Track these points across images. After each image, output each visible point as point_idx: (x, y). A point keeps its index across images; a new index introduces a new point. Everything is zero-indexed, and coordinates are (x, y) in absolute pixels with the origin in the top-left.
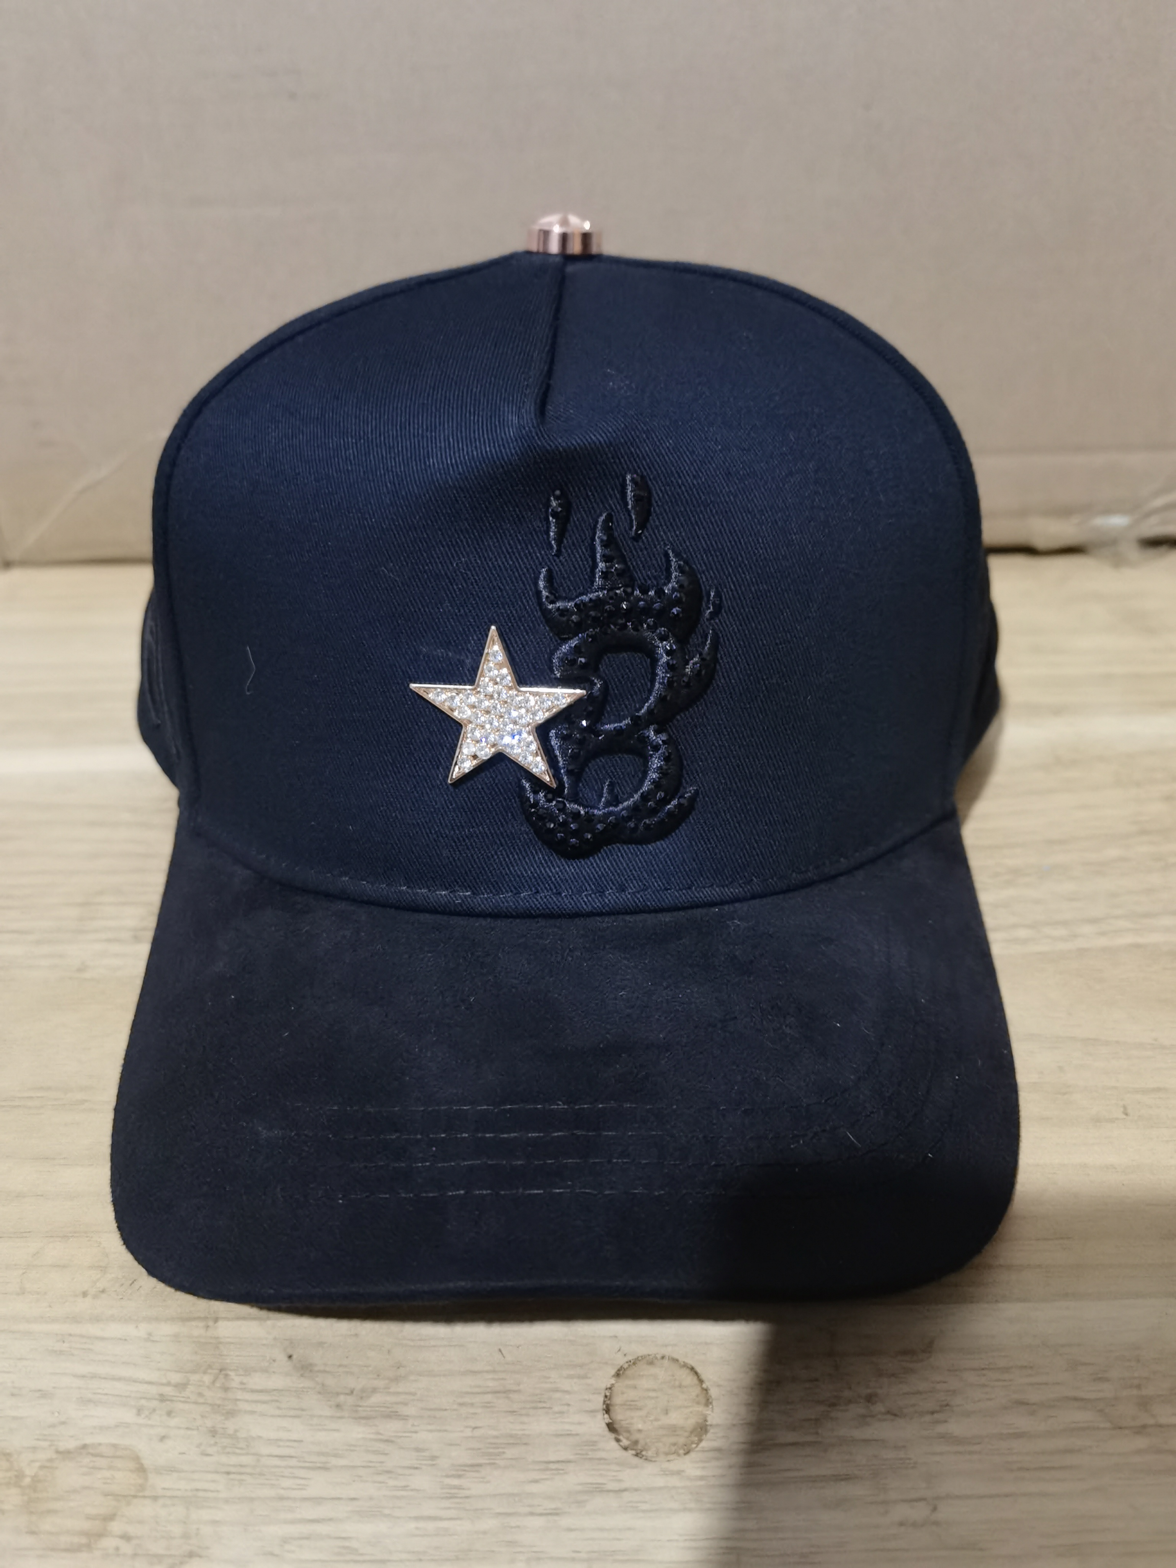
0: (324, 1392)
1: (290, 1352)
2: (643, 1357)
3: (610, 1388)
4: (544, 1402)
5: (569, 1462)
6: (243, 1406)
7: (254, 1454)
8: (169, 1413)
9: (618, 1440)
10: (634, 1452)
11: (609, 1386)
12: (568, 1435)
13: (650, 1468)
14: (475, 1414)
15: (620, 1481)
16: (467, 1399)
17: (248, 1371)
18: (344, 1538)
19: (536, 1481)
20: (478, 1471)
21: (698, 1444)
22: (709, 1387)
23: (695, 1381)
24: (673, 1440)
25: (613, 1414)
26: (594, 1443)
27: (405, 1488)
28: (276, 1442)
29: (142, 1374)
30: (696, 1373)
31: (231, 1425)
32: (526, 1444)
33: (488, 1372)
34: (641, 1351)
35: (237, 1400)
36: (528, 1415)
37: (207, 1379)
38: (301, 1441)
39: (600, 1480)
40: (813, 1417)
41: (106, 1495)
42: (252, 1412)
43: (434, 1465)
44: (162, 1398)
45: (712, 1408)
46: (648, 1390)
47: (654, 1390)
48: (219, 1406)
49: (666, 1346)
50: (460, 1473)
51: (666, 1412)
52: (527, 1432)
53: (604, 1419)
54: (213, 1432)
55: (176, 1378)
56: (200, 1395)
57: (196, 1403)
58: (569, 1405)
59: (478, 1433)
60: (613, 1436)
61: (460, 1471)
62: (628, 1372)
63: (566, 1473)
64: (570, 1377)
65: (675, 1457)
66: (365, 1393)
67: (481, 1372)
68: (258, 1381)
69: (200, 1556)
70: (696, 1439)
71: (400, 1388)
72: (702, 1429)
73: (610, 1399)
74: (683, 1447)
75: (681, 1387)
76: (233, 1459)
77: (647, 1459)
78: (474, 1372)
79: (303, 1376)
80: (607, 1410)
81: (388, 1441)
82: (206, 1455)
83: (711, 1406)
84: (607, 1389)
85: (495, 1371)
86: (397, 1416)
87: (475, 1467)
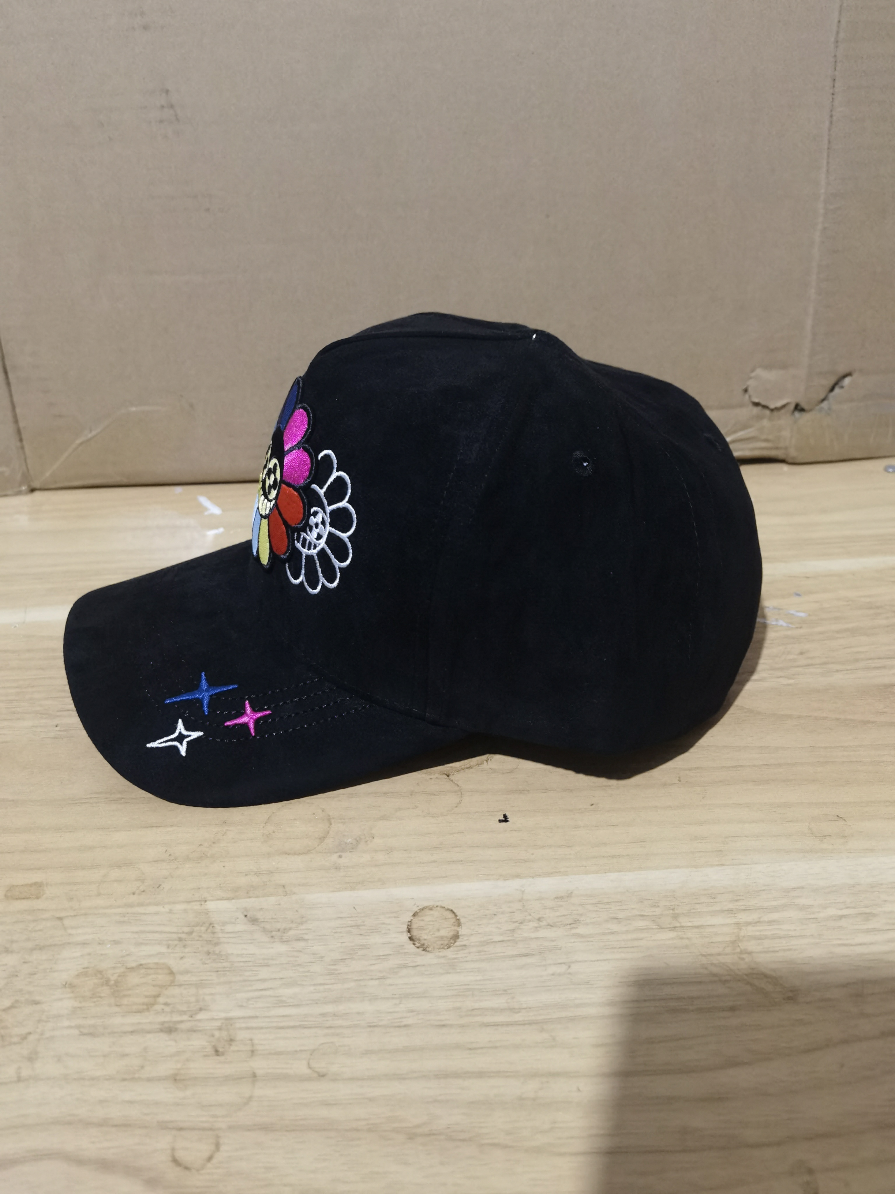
0: (265, 931)
1: (245, 915)
2: (427, 907)
3: (410, 922)
4: (378, 929)
5: (390, 955)
6: (222, 940)
7: (230, 962)
8: (184, 946)
9: (414, 944)
10: (422, 949)
11: (410, 920)
12: (390, 943)
13: (430, 955)
14: (342, 936)
15: (416, 962)
16: (339, 930)
17: (224, 923)
18: (279, 996)
19: (374, 965)
20: (345, 962)
21: (454, 944)
22: (460, 918)
23: (453, 916)
24: (442, 942)
25: (412, 933)
26: (403, 946)
27: (308, 971)
28: (241, 955)
29: (168, 929)
30: (454, 913)
31: (217, 949)
32: (369, 948)
33: (348, 918)
34: (426, 904)
35: (220, 937)
36: (369, 936)
37: (203, 929)
38: (254, 954)
39: (406, 962)
40: (512, 929)
41: (154, 986)
42: (228, 943)
43: (322, 960)
44: (180, 939)
45: (462, 927)
46: (430, 921)
47: (433, 921)
48: (210, 941)
49: (439, 901)
50: (336, 963)
51: (438, 930)
52: (368, 943)
53: (407, 935)
54: (208, 953)
55: (186, 929)
56: (200, 936)
57: (198, 940)
58: (389, 930)
59: (344, 945)
60: (412, 942)
62: (419, 914)
63: (389, 960)
64: (390, 917)
65: (443, 950)
66: (285, 930)
67: (345, 918)
68: (229, 928)
69: (205, 1010)
70: (453, 942)
71: (303, 927)
72: (456, 937)
73: (410, 926)
74: (446, 945)
75: (446, 919)
76: (220, 965)
77: (429, 952)
78: (341, 918)
79: (253, 924)
80: (409, 931)
81: (298, 951)
82: (205, 964)
83: (461, 927)
84: (409, 922)
85: (352, 917)
86: (303, 939)
87: (343, 960)
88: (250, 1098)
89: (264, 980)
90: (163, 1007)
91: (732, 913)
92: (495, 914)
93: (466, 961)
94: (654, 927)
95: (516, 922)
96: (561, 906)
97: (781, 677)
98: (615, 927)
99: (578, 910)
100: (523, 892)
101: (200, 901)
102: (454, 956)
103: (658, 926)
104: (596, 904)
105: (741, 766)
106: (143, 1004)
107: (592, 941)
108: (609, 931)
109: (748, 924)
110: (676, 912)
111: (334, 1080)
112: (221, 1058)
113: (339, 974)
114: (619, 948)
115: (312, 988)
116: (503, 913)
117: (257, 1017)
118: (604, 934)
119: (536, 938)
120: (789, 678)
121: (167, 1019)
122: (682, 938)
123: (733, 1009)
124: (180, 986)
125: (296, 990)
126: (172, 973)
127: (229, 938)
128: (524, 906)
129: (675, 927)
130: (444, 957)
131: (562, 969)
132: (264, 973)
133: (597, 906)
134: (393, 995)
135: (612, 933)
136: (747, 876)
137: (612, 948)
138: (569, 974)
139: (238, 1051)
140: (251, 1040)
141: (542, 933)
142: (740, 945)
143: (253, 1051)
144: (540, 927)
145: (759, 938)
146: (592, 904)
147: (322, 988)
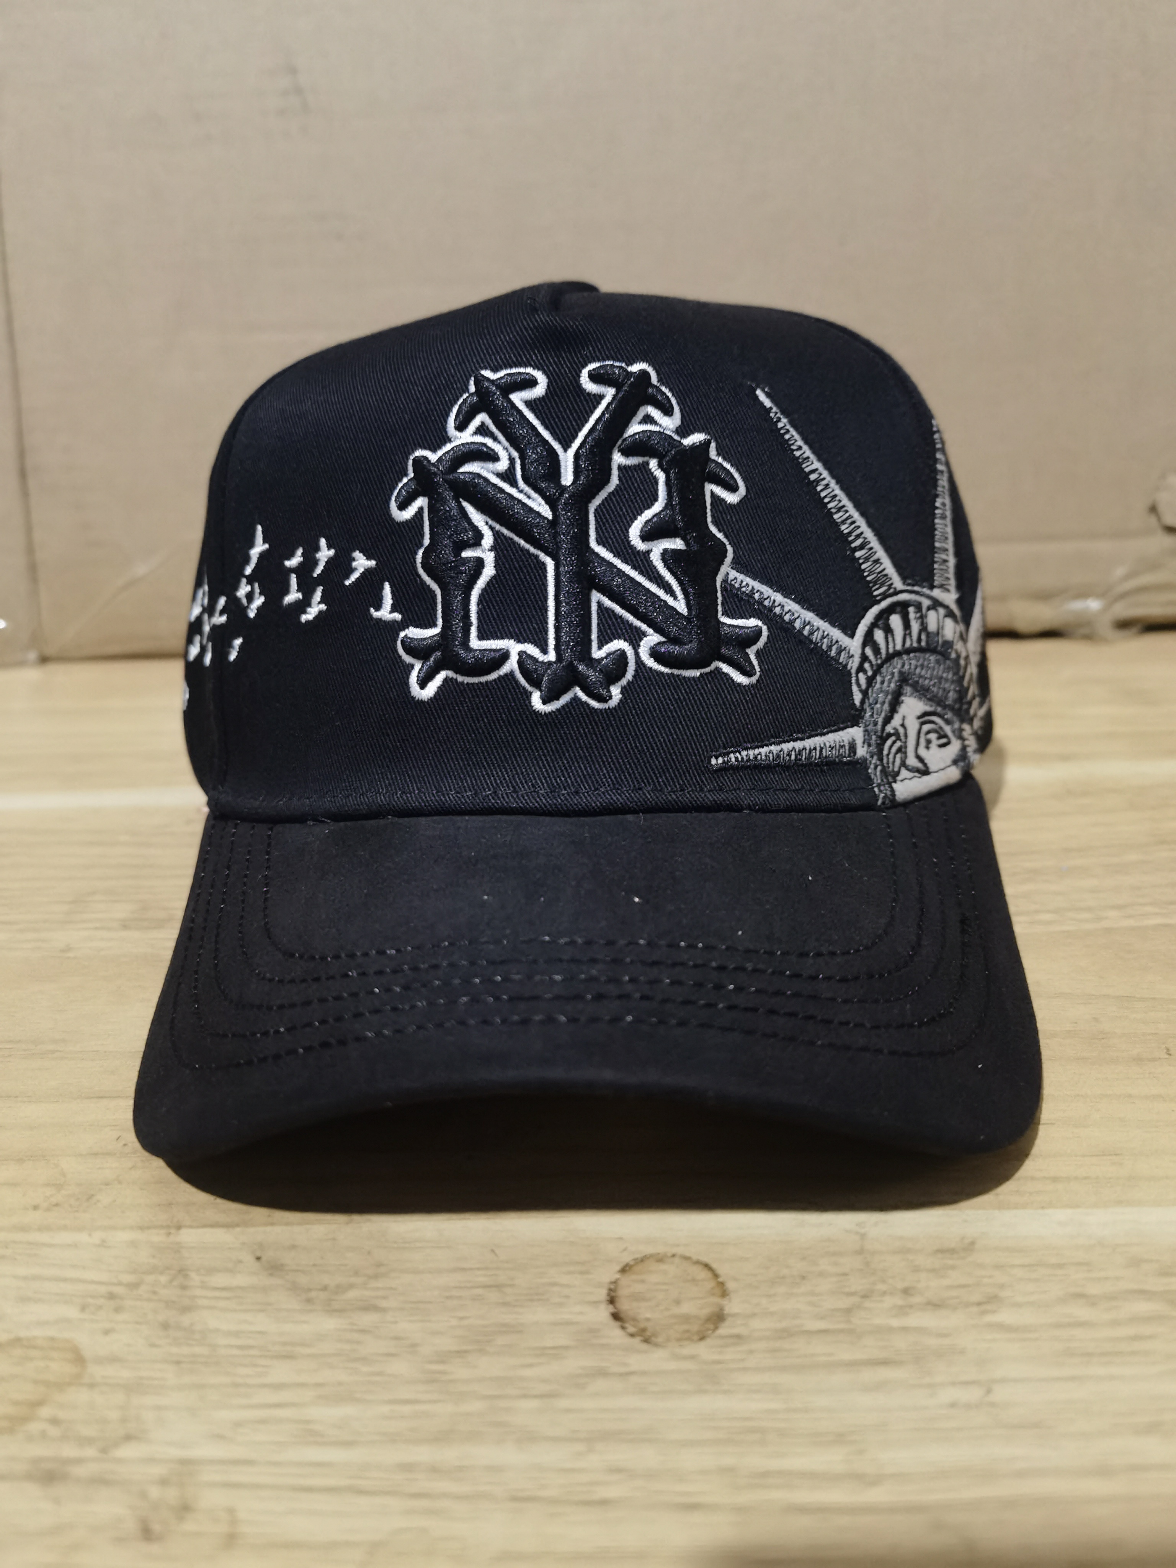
0: (295, 1288)
1: (258, 1254)
2: (651, 1256)
3: (615, 1282)
4: (541, 1295)
5: (568, 1348)
6: (201, 1302)
7: (210, 1346)
8: (118, 1310)
9: (623, 1328)
10: (641, 1339)
11: (613, 1280)
12: (569, 1324)
13: (659, 1353)
14: (462, 1306)
15: (627, 1365)
16: (455, 1293)
17: (211, 1271)
18: (308, 1422)
19: (531, 1366)
20: (464, 1357)
21: (714, 1331)
22: (726, 1281)
23: (710, 1276)
24: (685, 1327)
25: (618, 1305)
26: (598, 1331)
27: (379, 1374)
28: (237, 1334)
29: (91, 1275)
30: (711, 1269)
31: (186, 1320)
32: (518, 1332)
33: (478, 1269)
34: (649, 1250)
35: (195, 1297)
36: (522, 1306)
37: (163, 1279)
38: (265, 1332)
39: (604, 1365)
40: (844, 1307)
41: (36, 1382)
42: (212, 1308)
43: (414, 1352)
44: (111, 1296)
45: (729, 1301)
46: (658, 1284)
47: (664, 1284)
48: (174, 1302)
49: (678, 1245)
50: (444, 1359)
51: (678, 1302)
52: (519, 1322)
53: (608, 1309)
54: (165, 1326)
55: (129, 1278)
56: (155, 1293)
57: (149, 1300)
58: (567, 1297)
59: (465, 1322)
60: (618, 1324)
61: (443, 1357)
62: (635, 1268)
63: (564, 1358)
64: (570, 1273)
65: (687, 1342)
66: (340, 1289)
67: (471, 1269)
68: (220, 1280)
69: (139, 1438)
70: (711, 1326)
71: (380, 1284)
72: (718, 1318)
73: (614, 1291)
74: (697, 1334)
75: (694, 1281)
76: (185, 1350)
77: (656, 1345)
78: (463, 1270)
79: (271, 1275)
80: (612, 1301)
81: (363, 1331)
82: (155, 1347)
83: (728, 1297)
84: (611, 1283)
85: (486, 1269)
86: (376, 1309)
87: (461, 1353)
89: (276, 1387)
90: (45, 1426)
92: (804, 1277)
93: (745, 1369)
95: (854, 1294)
96: (953, 1268)
98: (1085, 1313)
99: (991, 1277)
100: (863, 1236)
101: (168, 1227)
102: (717, 1357)
104: (1032, 1266)
107: (1036, 1340)
108: (1073, 1321)
113: (453, 1381)
115: (386, 1409)
116: (822, 1274)
117: (250, 1462)
118: (1059, 1326)
119: (902, 1329)
124: (93, 1386)
125: (348, 1411)
126: (78, 1359)
127: (217, 1298)
128: (867, 1264)
130: (693, 1357)
131: (973, 1395)
132: (281, 1372)
133: (1035, 1270)
134: (573, 1432)
138: (992, 1405)
139: (197, 1534)
140: (232, 1511)
141: (914, 1320)
144: (911, 1307)
146: (1023, 1266)
147: (407, 1409)
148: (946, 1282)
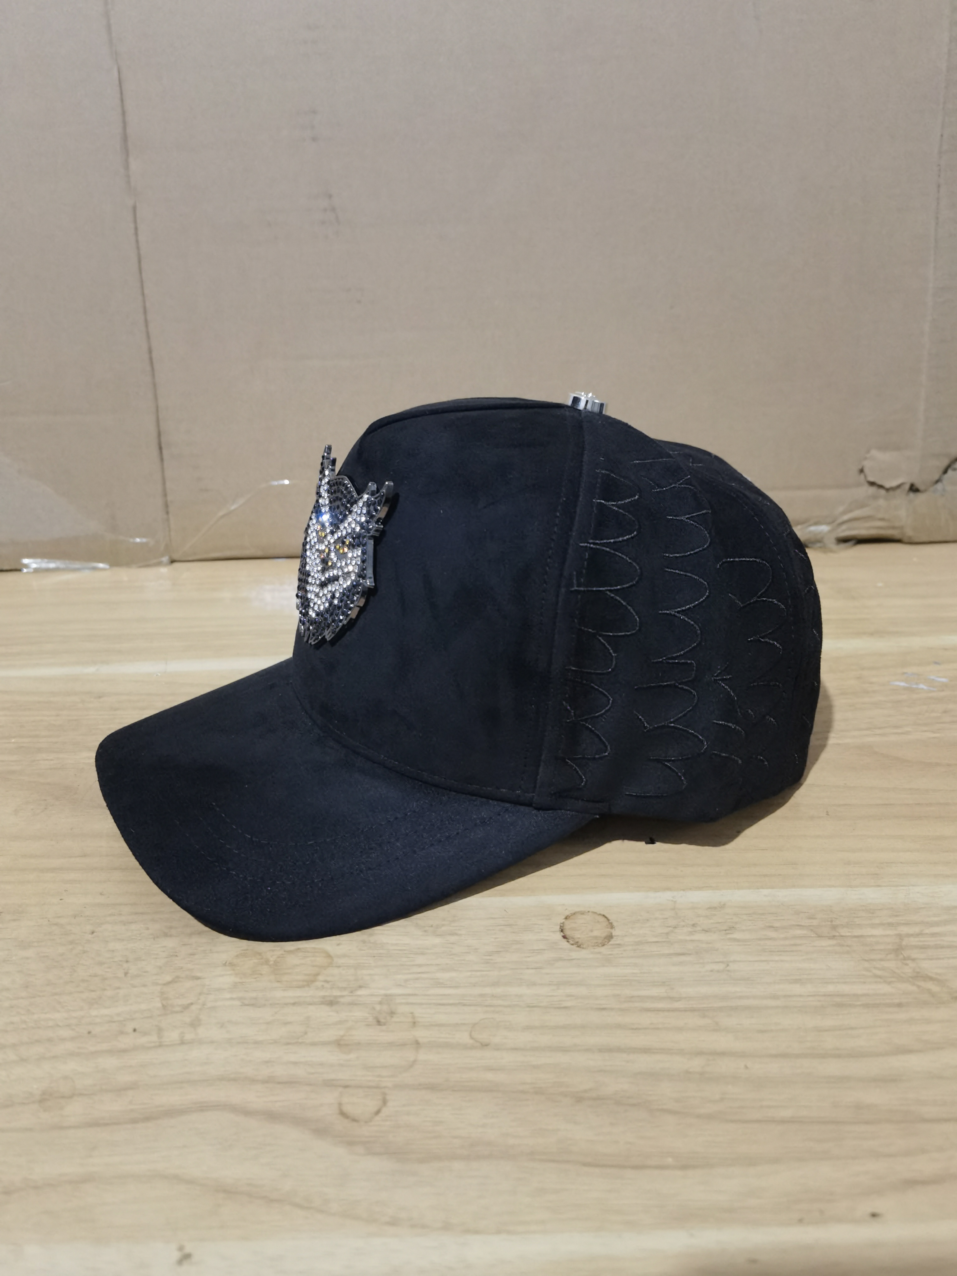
2: (578, 912)
3: (563, 923)
4: (530, 928)
5: (545, 950)
9: (568, 942)
10: (577, 946)
11: (562, 922)
12: (543, 940)
13: (584, 952)
14: (495, 933)
15: (572, 956)
16: (491, 928)
18: (437, 979)
19: (529, 957)
21: (608, 943)
22: (613, 922)
23: (605, 920)
24: (596, 941)
25: (565, 932)
26: (557, 943)
27: (464, 960)
28: (396, 944)
30: (606, 917)
32: (521, 944)
33: (500, 918)
34: (577, 910)
36: (522, 933)
39: (561, 956)
40: (666, 932)
43: (477, 952)
45: (615, 930)
46: (582, 923)
47: (585, 923)
49: (590, 907)
51: (592, 931)
52: (522, 939)
53: (561, 934)
58: (542, 929)
59: (497, 940)
60: (566, 940)
61: (490, 954)
62: (571, 917)
63: (543, 954)
64: (542, 919)
65: (596, 947)
67: (497, 918)
69: (365, 987)
70: (607, 941)
72: (610, 937)
73: (563, 927)
74: (601, 943)
75: (598, 922)
77: (583, 948)
78: (493, 918)
80: (562, 931)
81: (452, 943)
82: (362, 950)
84: (561, 923)
85: (503, 918)
86: (456, 934)
87: (498, 952)
88: (415, 1061)
89: (420, 966)
90: (322, 983)
91: (893, 926)
92: (648, 920)
93: (622, 957)
94: (813, 935)
95: (670, 927)
96: (715, 915)
97: (926, 731)
98: (772, 934)
99: (732, 919)
100: (675, 902)
102: (610, 953)
103: (817, 934)
104: (750, 914)
105: (891, 804)
106: (304, 981)
107: (750, 945)
108: (766, 937)
109: (909, 935)
110: (834, 923)
111: (498, 1049)
112: (384, 1027)
113: (496, 963)
114: (778, 951)
115: (469, 974)
116: (656, 919)
117: (415, 995)
118: (760, 939)
119: (691, 940)
120: (934, 732)
121: (327, 994)
122: (843, 946)
123: (900, 1005)
124: (339, 967)
125: (453, 974)
126: (329, 956)
128: (677, 914)
129: (834, 936)
130: (600, 953)
131: (721, 967)
132: (420, 960)
133: (751, 916)
134: (550, 982)
135: (770, 939)
136: (905, 896)
137: (770, 951)
138: (728, 971)
139: (400, 1022)
140: (412, 1013)
141: (696, 937)
142: (903, 952)
143: (414, 1023)
144: (695, 931)
145: (924, 948)
146: (746, 914)
147: (478, 973)
148: (712, 921)
